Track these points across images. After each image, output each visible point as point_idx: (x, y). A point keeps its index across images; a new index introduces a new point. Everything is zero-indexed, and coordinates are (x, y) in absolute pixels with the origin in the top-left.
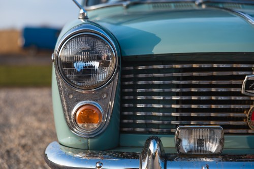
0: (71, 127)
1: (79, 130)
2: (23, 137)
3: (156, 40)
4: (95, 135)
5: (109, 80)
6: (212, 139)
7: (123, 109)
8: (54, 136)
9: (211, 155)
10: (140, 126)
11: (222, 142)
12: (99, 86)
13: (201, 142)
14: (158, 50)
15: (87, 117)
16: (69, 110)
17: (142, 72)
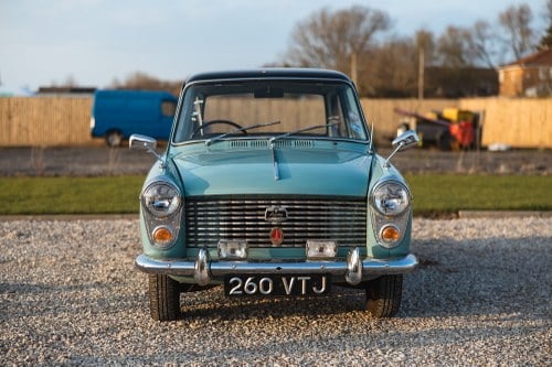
0: (152, 243)
1: (159, 243)
2: (113, 271)
3: (206, 185)
4: (168, 247)
5: (177, 211)
6: (240, 249)
7: (188, 231)
8: (141, 249)
9: (240, 259)
10: (201, 242)
11: (246, 251)
12: (170, 217)
13: (233, 251)
14: (208, 192)
15: (162, 236)
16: (151, 231)
17: (200, 206)
